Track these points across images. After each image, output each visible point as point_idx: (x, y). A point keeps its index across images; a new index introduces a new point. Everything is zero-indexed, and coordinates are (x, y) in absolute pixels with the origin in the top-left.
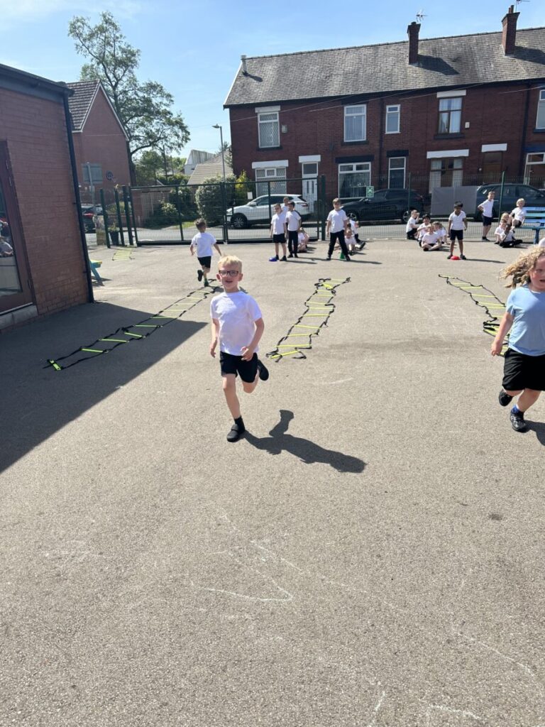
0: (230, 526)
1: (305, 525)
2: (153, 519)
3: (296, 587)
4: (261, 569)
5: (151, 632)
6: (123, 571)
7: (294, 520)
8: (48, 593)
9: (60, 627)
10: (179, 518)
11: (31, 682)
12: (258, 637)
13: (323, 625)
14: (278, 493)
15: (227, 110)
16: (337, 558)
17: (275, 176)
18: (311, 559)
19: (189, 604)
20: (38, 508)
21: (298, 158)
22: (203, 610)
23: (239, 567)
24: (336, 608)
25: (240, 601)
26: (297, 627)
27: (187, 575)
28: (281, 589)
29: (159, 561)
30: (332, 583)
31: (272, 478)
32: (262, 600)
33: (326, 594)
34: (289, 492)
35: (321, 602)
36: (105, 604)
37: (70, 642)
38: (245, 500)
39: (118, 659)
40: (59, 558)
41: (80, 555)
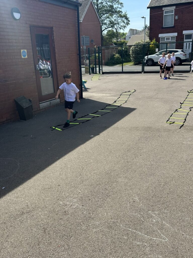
0: (139, 203)
1: (175, 208)
2: (105, 194)
3: (169, 235)
4: (153, 225)
5: (103, 243)
6: (91, 215)
7: (170, 205)
8: (61, 219)
9: (65, 233)
10: (116, 196)
11: (53, 253)
12: (150, 254)
13: (181, 254)
14: (162, 192)
15: (149, 9)
16: (191, 226)
17: (170, 40)
18: (178, 224)
19: (119, 234)
20: (58, 183)
21: (183, 32)
22: (126, 238)
23: (143, 222)
24: (189, 248)
25: (143, 237)
26: (169, 254)
27: (119, 221)
28: (162, 235)
29: (107, 213)
30: (187, 236)
31: (160, 185)
32: (153, 238)
33: (184, 241)
34: (168, 192)
35: (182, 244)
36: (84, 227)
37: (69, 240)
38: (146, 193)
39: (88, 251)
40: (66, 205)
41: (74, 205)
